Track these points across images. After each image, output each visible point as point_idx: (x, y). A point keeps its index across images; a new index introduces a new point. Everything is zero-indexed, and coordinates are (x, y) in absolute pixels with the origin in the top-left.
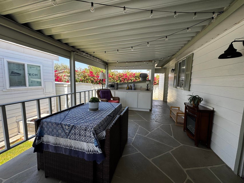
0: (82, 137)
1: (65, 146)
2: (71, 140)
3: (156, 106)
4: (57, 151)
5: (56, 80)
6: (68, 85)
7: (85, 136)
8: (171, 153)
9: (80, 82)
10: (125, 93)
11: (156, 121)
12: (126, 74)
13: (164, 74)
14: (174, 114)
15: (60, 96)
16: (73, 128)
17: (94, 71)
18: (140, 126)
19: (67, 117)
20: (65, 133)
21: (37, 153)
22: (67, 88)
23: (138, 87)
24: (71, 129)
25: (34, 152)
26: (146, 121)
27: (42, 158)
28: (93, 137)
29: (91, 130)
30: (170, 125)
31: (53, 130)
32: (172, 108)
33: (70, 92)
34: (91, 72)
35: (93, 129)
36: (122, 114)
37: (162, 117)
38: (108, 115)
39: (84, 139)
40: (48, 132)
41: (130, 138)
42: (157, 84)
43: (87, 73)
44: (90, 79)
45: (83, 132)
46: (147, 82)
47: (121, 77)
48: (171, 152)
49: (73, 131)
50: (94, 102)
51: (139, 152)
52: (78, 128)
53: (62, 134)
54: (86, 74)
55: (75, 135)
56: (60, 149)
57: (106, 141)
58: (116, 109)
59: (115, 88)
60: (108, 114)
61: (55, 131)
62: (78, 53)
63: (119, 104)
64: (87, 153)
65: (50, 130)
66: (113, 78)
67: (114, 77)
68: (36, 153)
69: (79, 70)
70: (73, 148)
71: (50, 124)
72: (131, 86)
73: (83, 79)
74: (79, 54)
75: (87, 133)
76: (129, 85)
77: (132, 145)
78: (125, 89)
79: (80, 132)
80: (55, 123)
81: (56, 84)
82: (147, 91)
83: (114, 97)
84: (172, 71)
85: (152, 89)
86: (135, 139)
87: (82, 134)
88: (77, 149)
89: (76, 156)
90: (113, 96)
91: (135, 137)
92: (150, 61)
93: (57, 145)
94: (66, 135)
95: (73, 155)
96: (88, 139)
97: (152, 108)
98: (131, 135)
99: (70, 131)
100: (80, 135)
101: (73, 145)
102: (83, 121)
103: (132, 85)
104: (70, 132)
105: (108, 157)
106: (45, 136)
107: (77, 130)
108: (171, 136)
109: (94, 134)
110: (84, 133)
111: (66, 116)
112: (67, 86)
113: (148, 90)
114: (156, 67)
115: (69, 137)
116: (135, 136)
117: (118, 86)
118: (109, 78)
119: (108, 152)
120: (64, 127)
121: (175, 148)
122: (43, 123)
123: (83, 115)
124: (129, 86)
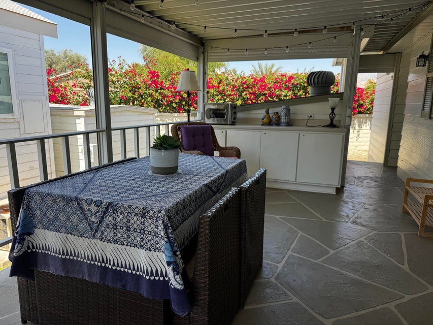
0: (135, 234)
1: (88, 259)
2: (106, 243)
3: (359, 178)
4: (67, 272)
5: (52, 99)
6: (86, 111)
7: (143, 231)
8: (393, 309)
9: (120, 104)
10: (257, 133)
11: (354, 222)
12: (262, 80)
13: (392, 74)
14: (418, 202)
15: (66, 137)
16: (111, 210)
17: (162, 71)
18: (300, 233)
19: (90, 185)
20: (89, 225)
21: (18, 279)
22: (82, 120)
23: (299, 117)
24: (105, 213)
25: (12, 275)
26: (324, 220)
27: (32, 293)
28: (162, 233)
29: (159, 215)
30: (402, 234)
31: (56, 216)
32: (412, 184)
33: (94, 128)
34: (153, 74)
35: (163, 213)
36: (246, 185)
37: (375, 210)
38: (206, 185)
39: (138, 239)
40: (45, 221)
41: (268, 264)
42: (368, 110)
43: (141, 75)
44: (151, 95)
45: (135, 222)
46: (332, 101)
47: (248, 87)
48: (396, 306)
49: (109, 219)
50: (166, 149)
51: (295, 299)
52: (122, 208)
53: (82, 227)
54: (138, 80)
55: (116, 229)
56: (77, 268)
57: (200, 249)
58: (227, 172)
59: (227, 120)
60: (206, 182)
61: (62, 218)
62: (114, 6)
63: (239, 161)
64: (148, 278)
65: (50, 215)
66: (222, 93)
67: (224, 89)
68: (15, 278)
69: (116, 67)
70: (110, 264)
71: (49, 200)
72: (277, 113)
73: (130, 95)
74: (119, 11)
75: (146, 224)
76: (271, 111)
77: (274, 281)
78: (259, 125)
79: (128, 221)
80: (63, 197)
81: (51, 108)
82: (328, 129)
83: (222, 148)
84: (421, 63)
85: (347, 123)
86: (283, 267)
87: (135, 226)
88: (122, 267)
89: (118, 286)
90: (221, 143)
91: (284, 261)
92: (343, 28)
93: (68, 257)
94: (92, 229)
95: (110, 284)
96: (150, 241)
97: (346, 185)
98: (273, 255)
99: (102, 218)
100: (128, 229)
101: (109, 256)
102: (136, 196)
103: (281, 110)
104: (101, 222)
105: (205, 295)
106: (36, 230)
107: (121, 217)
108: (401, 266)
109: (166, 228)
110: (139, 223)
111: (89, 182)
112: (83, 114)
113: (332, 125)
114: (364, 50)
115: (99, 234)
116: (285, 259)
117: (235, 113)
118: (208, 93)
119: (205, 282)
120: (86, 207)
121: (407, 298)
122: (30, 197)
123: (134, 182)
124: (271, 115)
